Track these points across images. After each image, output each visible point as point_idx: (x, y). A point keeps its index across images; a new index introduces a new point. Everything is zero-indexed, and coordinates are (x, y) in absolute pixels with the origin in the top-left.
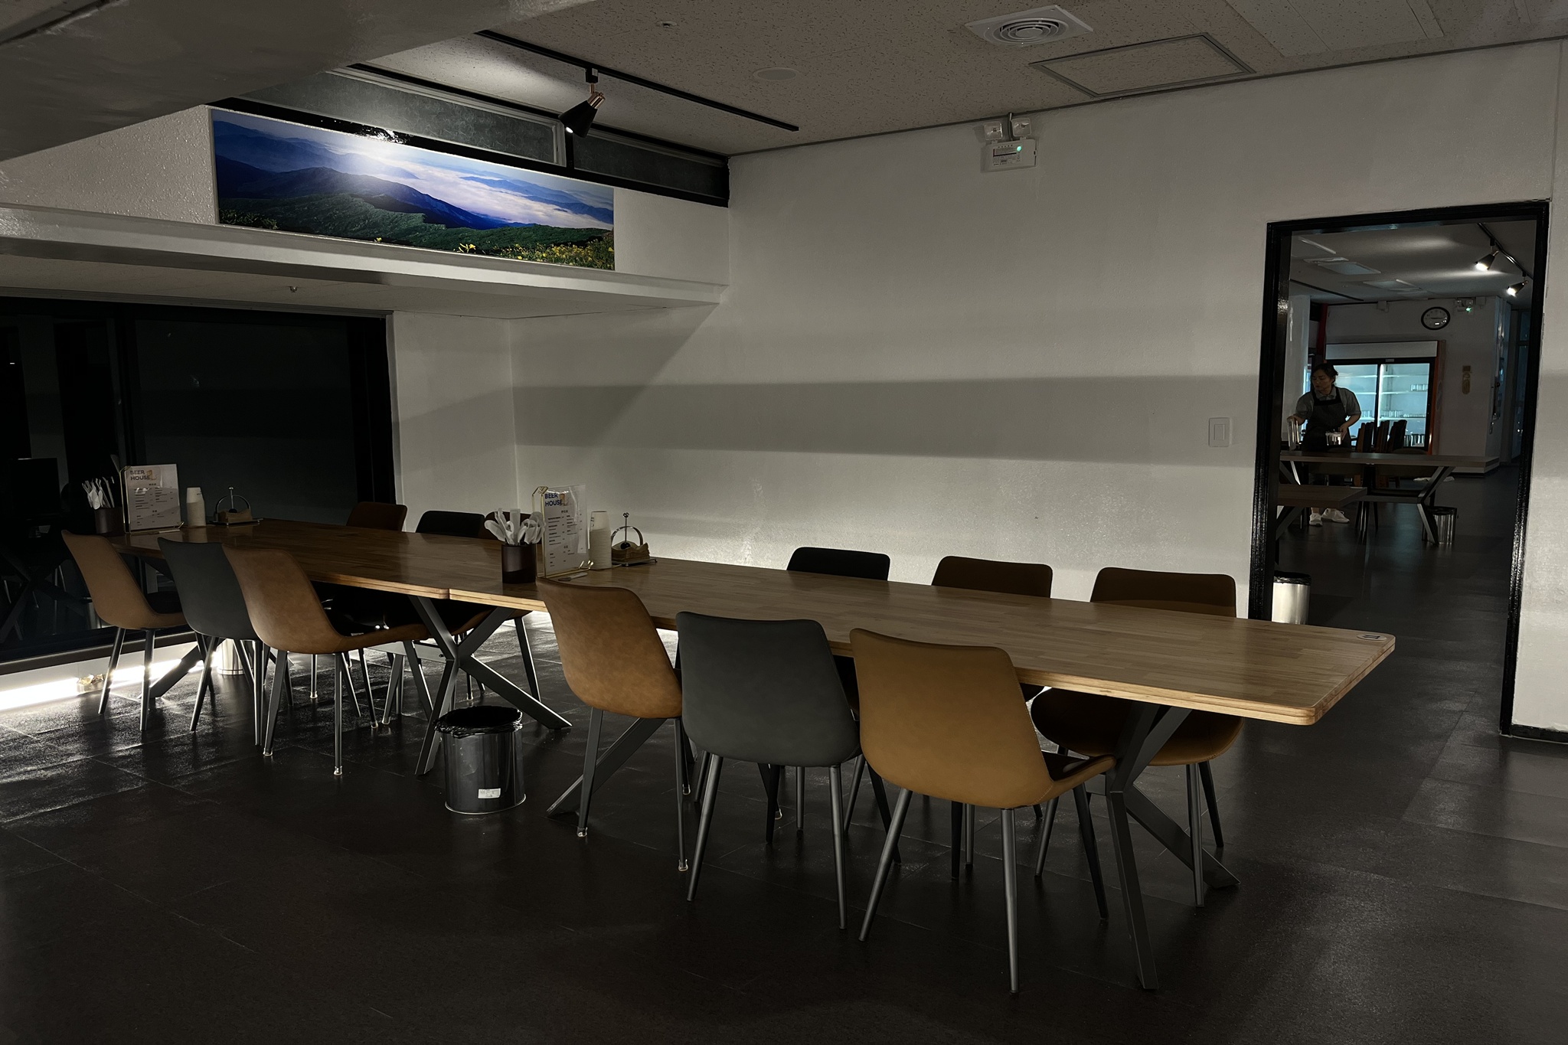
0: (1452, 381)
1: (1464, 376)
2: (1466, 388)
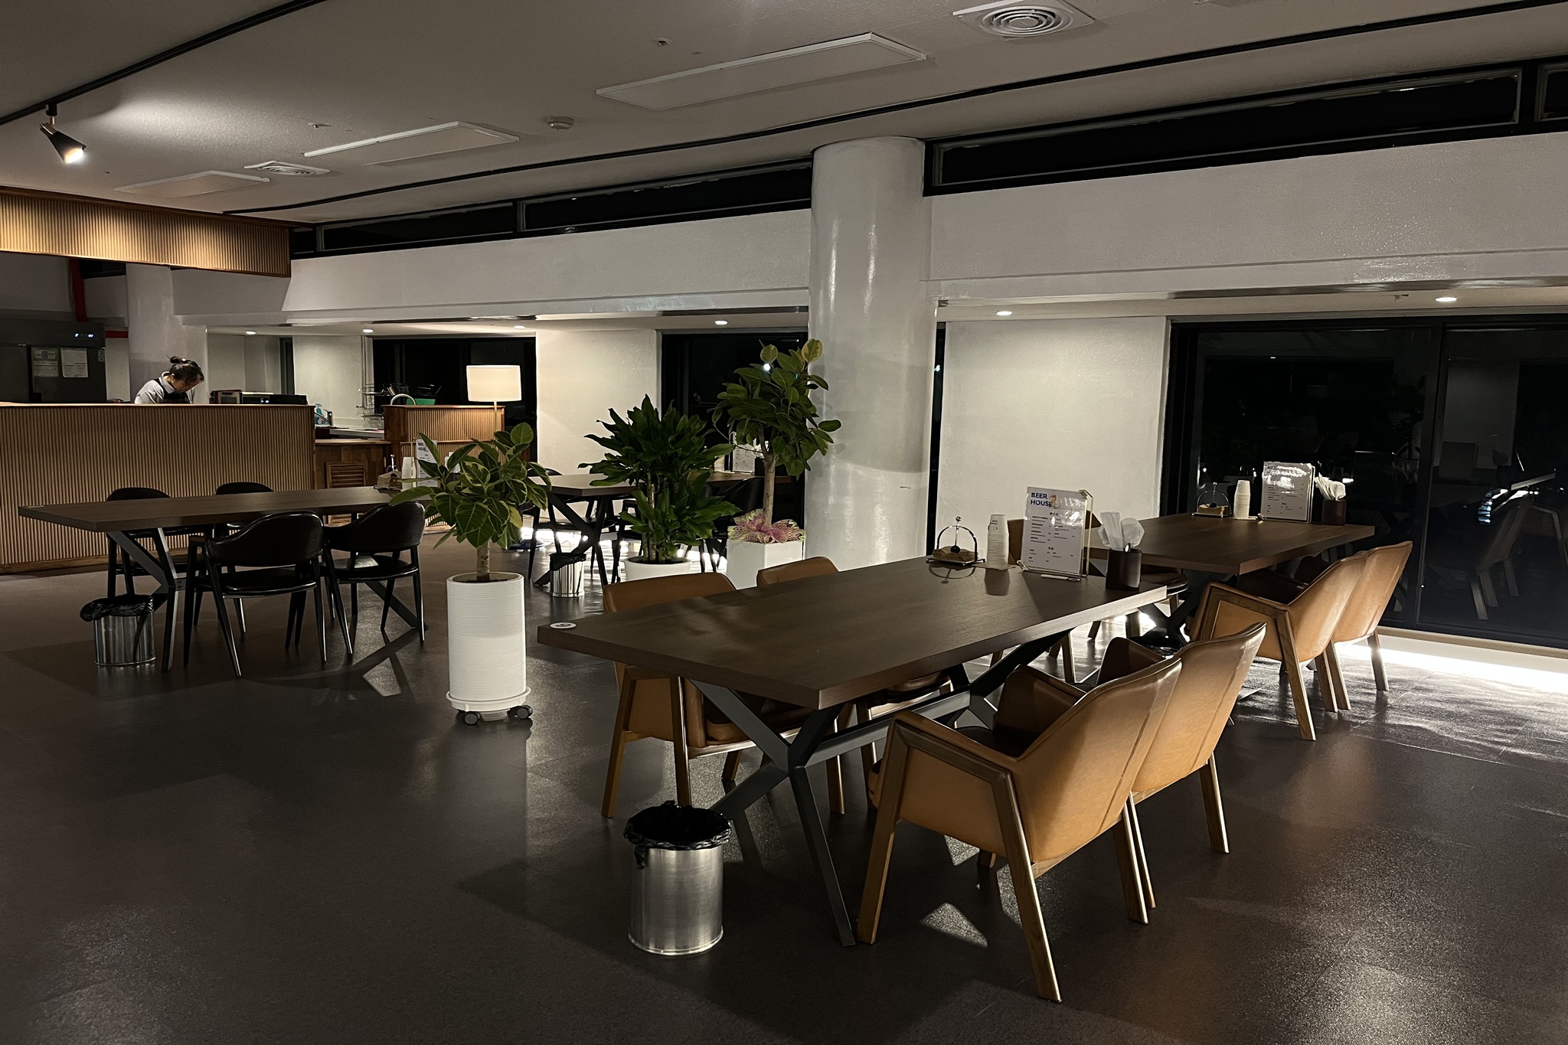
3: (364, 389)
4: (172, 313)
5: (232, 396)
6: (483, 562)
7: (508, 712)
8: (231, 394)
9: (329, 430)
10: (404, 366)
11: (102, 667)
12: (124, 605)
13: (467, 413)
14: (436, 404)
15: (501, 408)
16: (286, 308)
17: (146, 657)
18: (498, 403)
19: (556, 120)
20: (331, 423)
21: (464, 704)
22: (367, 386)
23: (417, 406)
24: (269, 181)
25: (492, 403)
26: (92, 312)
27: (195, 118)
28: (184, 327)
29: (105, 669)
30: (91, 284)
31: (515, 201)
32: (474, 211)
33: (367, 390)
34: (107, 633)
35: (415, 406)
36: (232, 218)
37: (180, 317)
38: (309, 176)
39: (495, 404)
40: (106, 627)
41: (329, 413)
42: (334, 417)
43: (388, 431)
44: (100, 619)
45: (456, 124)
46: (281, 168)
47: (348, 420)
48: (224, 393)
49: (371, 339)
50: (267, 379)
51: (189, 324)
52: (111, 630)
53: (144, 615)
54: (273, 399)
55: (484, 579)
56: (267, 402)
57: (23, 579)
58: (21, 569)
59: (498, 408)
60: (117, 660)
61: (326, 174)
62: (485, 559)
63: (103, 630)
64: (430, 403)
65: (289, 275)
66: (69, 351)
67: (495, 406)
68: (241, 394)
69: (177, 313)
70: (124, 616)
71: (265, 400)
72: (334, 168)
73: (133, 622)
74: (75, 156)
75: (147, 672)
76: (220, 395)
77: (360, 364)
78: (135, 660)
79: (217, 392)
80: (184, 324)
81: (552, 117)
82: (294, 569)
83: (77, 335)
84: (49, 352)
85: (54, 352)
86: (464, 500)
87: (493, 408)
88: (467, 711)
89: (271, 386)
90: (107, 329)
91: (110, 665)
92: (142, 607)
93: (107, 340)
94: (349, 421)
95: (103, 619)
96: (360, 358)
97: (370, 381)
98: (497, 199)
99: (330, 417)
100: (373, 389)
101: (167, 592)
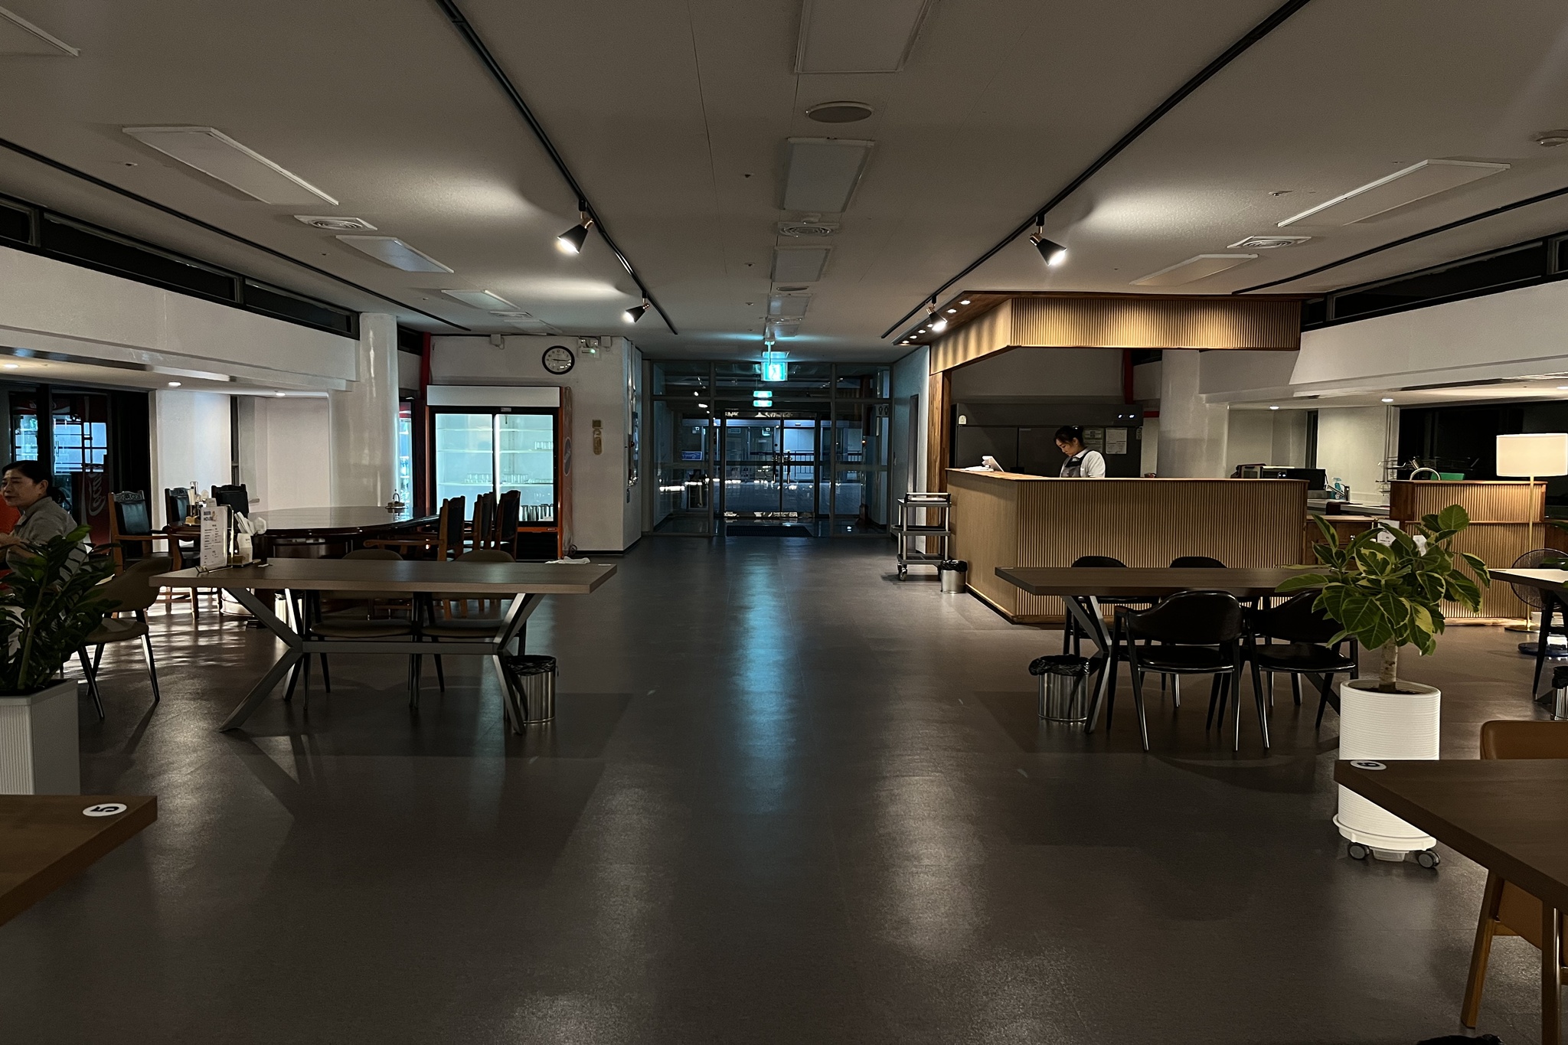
0: (582, 438)
1: (594, 433)
2: (597, 447)
3: (1386, 462)
4: (1198, 392)
5: (1254, 470)
6: (1387, 668)
7: (1406, 854)
8: (1253, 468)
9: (1339, 506)
10: (1436, 438)
11: (1042, 719)
12: (1062, 665)
13: (1494, 490)
14: (1465, 479)
15: (1542, 485)
16: (1293, 381)
17: (1079, 716)
18: (1536, 479)
19: (1547, 135)
20: (1347, 499)
21: (1351, 833)
22: (1390, 459)
23: (1441, 482)
24: (1256, 256)
25: (1528, 479)
26: (1139, 394)
27: (1163, 208)
28: (1207, 405)
29: (1044, 721)
30: (1140, 369)
31: (1545, 239)
32: (1497, 257)
33: (1390, 463)
34: (1048, 687)
35: (1439, 481)
36: (1240, 298)
37: (1204, 396)
38: (1291, 246)
39: (1532, 479)
40: (1048, 683)
41: (1346, 487)
42: (1351, 492)
43: (1393, 508)
44: (1044, 674)
45: (1425, 162)
46: (1261, 242)
47: (1367, 495)
48: (1247, 467)
49: (1399, 408)
50: (1291, 451)
51: (1212, 402)
52: (1051, 685)
53: (1080, 675)
54: (1291, 473)
55: (1388, 689)
56: (1284, 475)
57: (1030, 629)
58: (1031, 621)
59: (1534, 484)
60: (1055, 715)
61: (1307, 242)
62: (1391, 665)
63: (1046, 685)
64: (1459, 477)
65: (1298, 348)
66: (1113, 431)
67: (1532, 482)
68: (1262, 468)
69: (1201, 392)
70: (1062, 675)
71: (1282, 474)
72: (1316, 232)
73: (1070, 681)
74: (1058, 259)
75: (1079, 729)
76: (1243, 469)
77: (1384, 437)
78: (1069, 717)
79: (1241, 466)
80: (1207, 402)
81: (1541, 133)
82: (1217, 649)
83: (1120, 416)
84: (1097, 432)
85: (1100, 432)
86: (1360, 593)
87: (1529, 485)
88: (1354, 841)
89: (1295, 460)
90: (1145, 410)
91: (1049, 719)
92: (1079, 668)
93: (1145, 419)
94: (1367, 497)
95: (1046, 674)
96: (1384, 429)
97: (1393, 453)
98: (1522, 241)
99: (1347, 492)
100: (1396, 463)
101: (1101, 657)
